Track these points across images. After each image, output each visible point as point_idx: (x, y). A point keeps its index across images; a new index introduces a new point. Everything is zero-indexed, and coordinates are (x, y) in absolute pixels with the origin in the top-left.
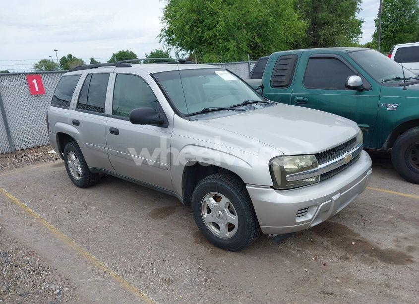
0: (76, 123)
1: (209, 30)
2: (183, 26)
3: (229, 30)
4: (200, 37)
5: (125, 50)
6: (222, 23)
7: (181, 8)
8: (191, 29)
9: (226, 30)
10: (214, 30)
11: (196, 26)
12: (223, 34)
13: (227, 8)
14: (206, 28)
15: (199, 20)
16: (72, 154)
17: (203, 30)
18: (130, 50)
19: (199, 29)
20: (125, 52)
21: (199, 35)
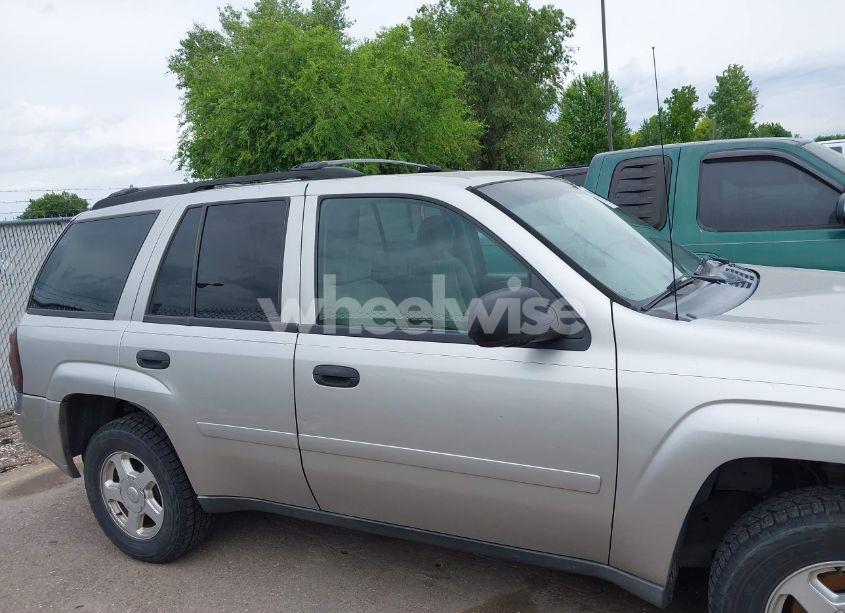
0: (153, 361)
1: (294, 135)
2: (235, 128)
3: (339, 136)
4: (274, 152)
5: (59, 193)
6: (321, 122)
7: (230, 92)
8: (253, 133)
9: (333, 136)
10: (306, 135)
11: (265, 128)
12: (325, 145)
13: (330, 93)
14: (286, 133)
15: (268, 116)
16: (124, 458)
17: (278, 137)
18: (71, 192)
19: (273, 135)
20: (57, 197)
21: (272, 146)
